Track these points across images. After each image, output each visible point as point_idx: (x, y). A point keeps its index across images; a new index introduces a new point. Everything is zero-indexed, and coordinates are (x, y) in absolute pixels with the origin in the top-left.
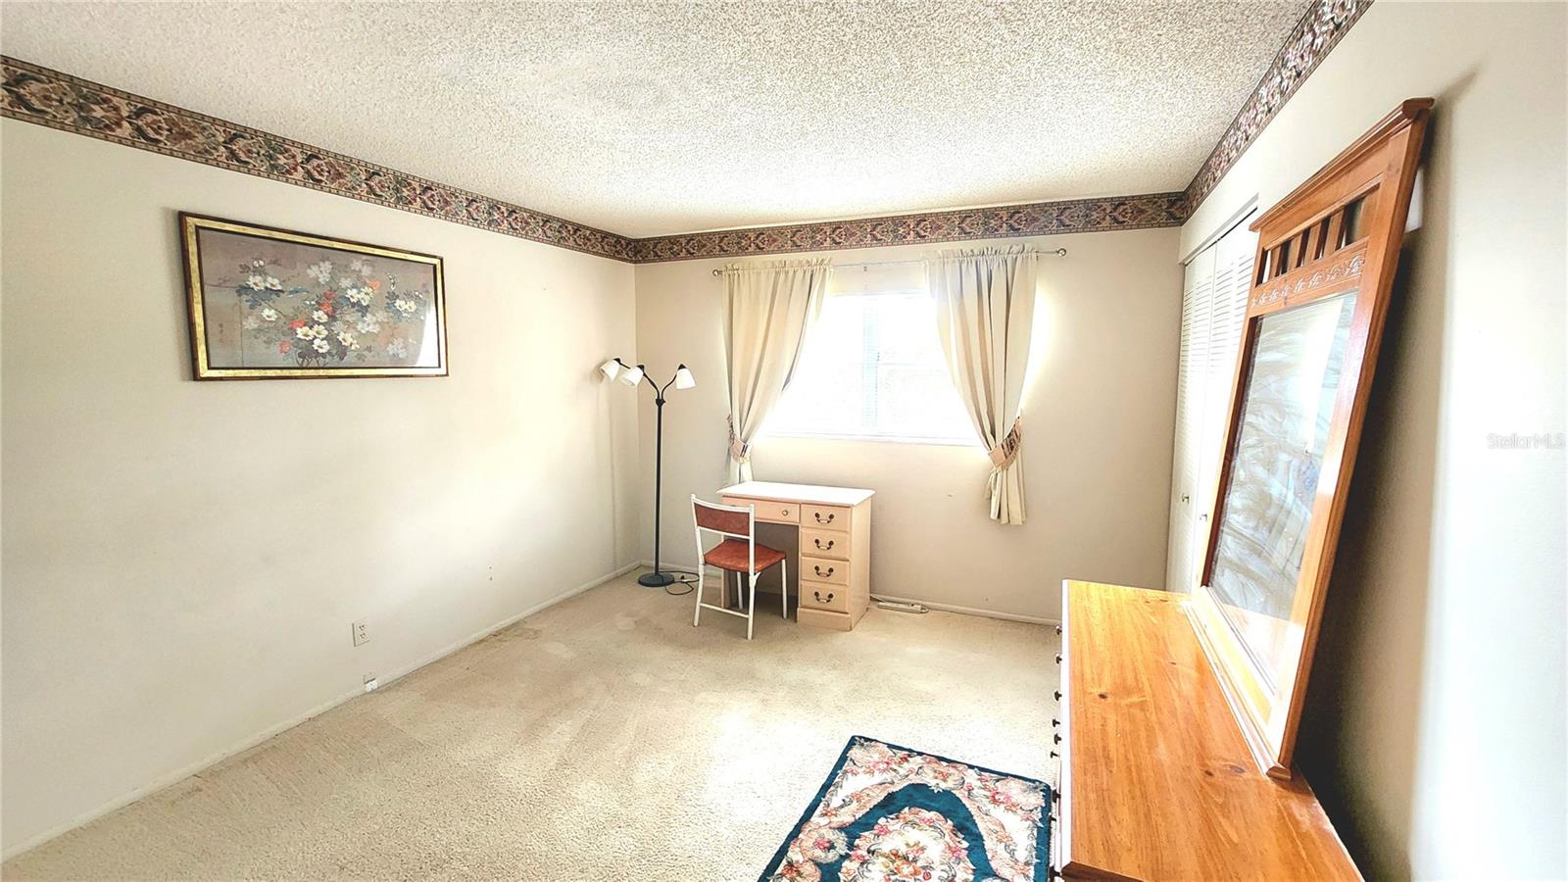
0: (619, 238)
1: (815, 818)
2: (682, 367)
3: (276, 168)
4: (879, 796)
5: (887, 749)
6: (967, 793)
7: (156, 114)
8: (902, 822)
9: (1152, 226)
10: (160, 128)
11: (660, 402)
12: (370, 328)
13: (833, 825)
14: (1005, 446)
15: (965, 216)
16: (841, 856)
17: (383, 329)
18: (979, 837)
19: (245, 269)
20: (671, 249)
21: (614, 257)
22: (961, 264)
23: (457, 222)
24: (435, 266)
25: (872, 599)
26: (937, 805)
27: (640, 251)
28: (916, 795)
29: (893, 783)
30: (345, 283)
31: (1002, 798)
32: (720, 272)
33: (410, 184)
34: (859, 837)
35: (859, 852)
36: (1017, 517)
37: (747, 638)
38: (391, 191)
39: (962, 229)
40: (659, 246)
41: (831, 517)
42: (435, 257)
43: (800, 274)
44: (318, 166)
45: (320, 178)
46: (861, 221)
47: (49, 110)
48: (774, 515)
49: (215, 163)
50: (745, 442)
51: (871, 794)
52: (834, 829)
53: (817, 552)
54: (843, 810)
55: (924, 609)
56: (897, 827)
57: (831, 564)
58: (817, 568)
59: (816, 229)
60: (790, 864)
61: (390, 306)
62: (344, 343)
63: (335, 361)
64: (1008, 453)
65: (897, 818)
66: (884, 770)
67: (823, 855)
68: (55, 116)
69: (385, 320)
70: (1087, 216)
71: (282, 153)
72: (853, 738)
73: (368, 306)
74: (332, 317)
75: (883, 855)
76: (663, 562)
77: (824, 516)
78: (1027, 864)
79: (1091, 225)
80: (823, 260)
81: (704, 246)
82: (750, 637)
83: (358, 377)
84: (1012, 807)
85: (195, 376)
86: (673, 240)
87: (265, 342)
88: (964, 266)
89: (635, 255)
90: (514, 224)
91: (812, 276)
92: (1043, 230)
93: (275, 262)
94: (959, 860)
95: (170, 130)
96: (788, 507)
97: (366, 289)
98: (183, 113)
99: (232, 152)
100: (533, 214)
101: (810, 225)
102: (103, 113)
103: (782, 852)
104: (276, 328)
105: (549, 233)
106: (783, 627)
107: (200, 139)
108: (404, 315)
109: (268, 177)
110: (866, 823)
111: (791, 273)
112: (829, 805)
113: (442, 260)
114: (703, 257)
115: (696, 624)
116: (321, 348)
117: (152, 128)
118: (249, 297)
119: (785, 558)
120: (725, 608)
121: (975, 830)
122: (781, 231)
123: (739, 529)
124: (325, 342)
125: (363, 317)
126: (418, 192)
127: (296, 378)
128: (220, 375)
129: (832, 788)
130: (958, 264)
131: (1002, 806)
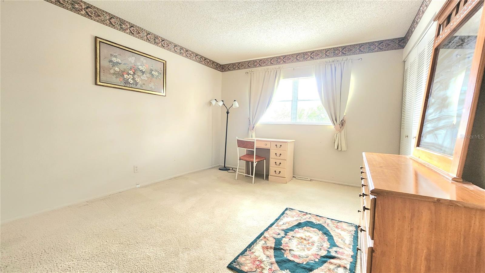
0: (218, 64)
1: (273, 226)
2: (235, 101)
3: (122, 28)
4: (296, 223)
5: (299, 212)
6: (327, 225)
7: (92, 9)
8: (304, 230)
9: (393, 49)
10: (92, 13)
11: (228, 113)
12: (145, 78)
13: (279, 229)
14: (340, 125)
15: (327, 50)
16: (282, 237)
17: (148, 79)
18: (331, 236)
19: (112, 55)
20: (233, 67)
21: (216, 69)
22: (325, 65)
23: (171, 51)
24: (164, 63)
25: (293, 177)
26: (316, 227)
27: (224, 68)
28: (308, 224)
29: (301, 220)
30: (138, 64)
31: (340, 227)
32: (247, 73)
33: (158, 38)
34: (289, 233)
35: (289, 236)
36: (344, 148)
37: (252, 183)
38: (153, 40)
39: (326, 55)
40: (229, 66)
41: (281, 146)
42: (164, 60)
43: (272, 72)
44: (133, 29)
45: (134, 33)
46: (293, 54)
47: (64, 4)
48: (262, 146)
49: (106, 24)
50: (254, 125)
51: (293, 222)
52: (280, 230)
53: (276, 157)
54: (283, 225)
55: (311, 180)
56: (302, 231)
57: (280, 161)
58: (276, 163)
59: (279, 58)
60: (265, 237)
61: (151, 73)
62: (137, 81)
63: (134, 86)
64: (341, 127)
65: (302, 229)
66: (297, 217)
67: (276, 236)
68: (66, 6)
69: (149, 77)
70: (369, 47)
71: (124, 24)
72: (287, 208)
73: (144, 72)
74: (134, 73)
75: (297, 238)
76: (226, 164)
77: (279, 145)
78: (349, 244)
79: (371, 51)
80: (280, 67)
81: (243, 65)
82: (253, 183)
83: (140, 92)
84: (344, 230)
85: (96, 84)
86: (234, 64)
87: (116, 77)
88: (327, 66)
89: (222, 70)
90: (187, 55)
91: (276, 72)
92: (354, 53)
93: (120, 55)
94: (324, 242)
95: (95, 14)
96: (267, 143)
97: (144, 67)
98: (98, 9)
99: (111, 22)
100: (193, 53)
101: (276, 57)
102: (78, 7)
103: (262, 234)
104: (119, 73)
105: (197, 59)
106: (264, 182)
107: (102, 17)
108: (154, 76)
109: (120, 30)
110: (292, 229)
111: (270, 72)
112: (278, 224)
113: (166, 62)
114: (242, 69)
115: (236, 179)
116: (131, 81)
117: (90, 13)
118: (112, 64)
119: (265, 159)
120: (246, 174)
121: (330, 234)
122: (267, 59)
123: (251, 147)
124: (132, 80)
125: (143, 74)
126: (160, 41)
127: (123, 89)
128: (103, 84)
129: (279, 220)
130: (324, 65)
131: (340, 229)
